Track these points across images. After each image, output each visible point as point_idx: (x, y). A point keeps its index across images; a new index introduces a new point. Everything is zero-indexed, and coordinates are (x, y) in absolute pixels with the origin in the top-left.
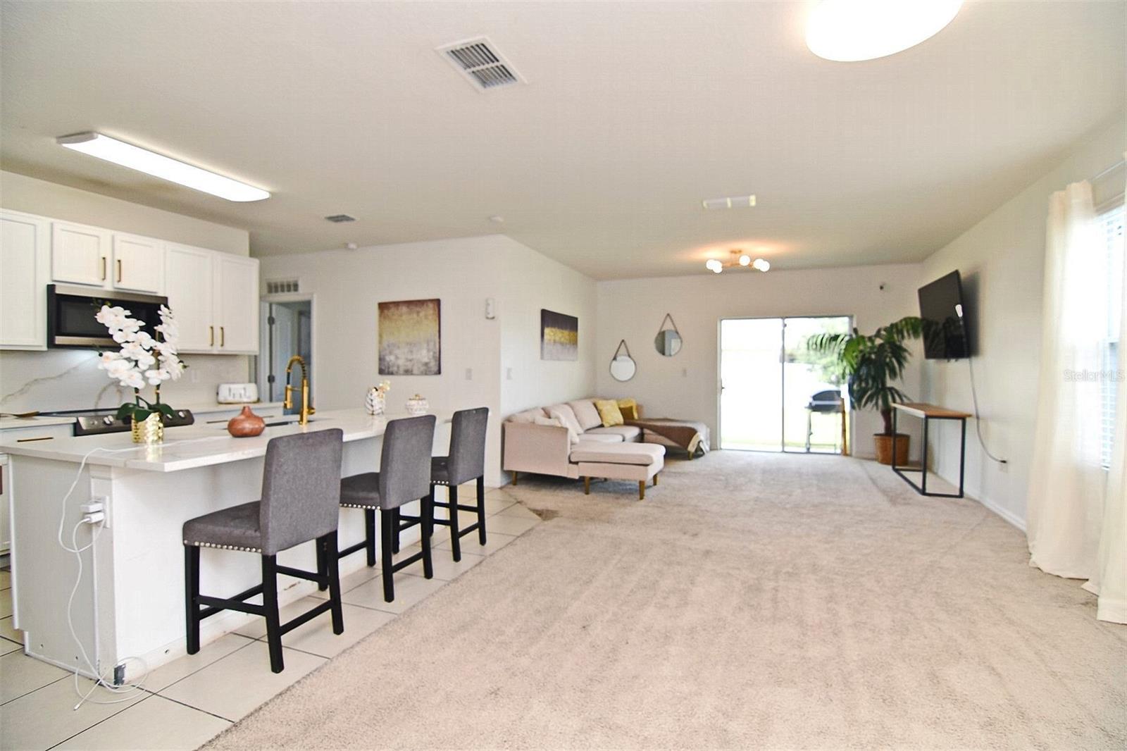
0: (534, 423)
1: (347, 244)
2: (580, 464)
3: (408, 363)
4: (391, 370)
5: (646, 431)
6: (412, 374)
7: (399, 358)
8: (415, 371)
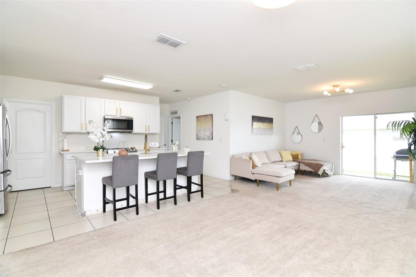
0: (242, 158)
1: (187, 98)
2: (255, 174)
3: (204, 136)
4: (200, 138)
5: (301, 164)
6: (205, 140)
7: (202, 135)
8: (206, 139)
